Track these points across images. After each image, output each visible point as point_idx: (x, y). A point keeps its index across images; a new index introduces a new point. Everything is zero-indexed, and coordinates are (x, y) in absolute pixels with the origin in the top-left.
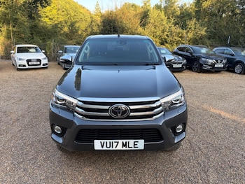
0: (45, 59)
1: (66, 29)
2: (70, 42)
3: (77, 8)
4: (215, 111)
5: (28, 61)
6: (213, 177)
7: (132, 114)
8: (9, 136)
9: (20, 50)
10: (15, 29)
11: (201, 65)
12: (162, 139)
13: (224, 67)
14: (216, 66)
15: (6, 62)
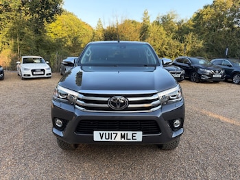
0: (49, 69)
1: (69, 43)
2: (73, 54)
3: (80, 24)
4: (214, 116)
5: (33, 71)
6: (212, 174)
7: (130, 106)
8: (11, 135)
9: (26, 61)
10: (21, 42)
11: (200, 75)
12: (159, 131)
13: (222, 78)
14: (214, 76)
15: (12, 73)
